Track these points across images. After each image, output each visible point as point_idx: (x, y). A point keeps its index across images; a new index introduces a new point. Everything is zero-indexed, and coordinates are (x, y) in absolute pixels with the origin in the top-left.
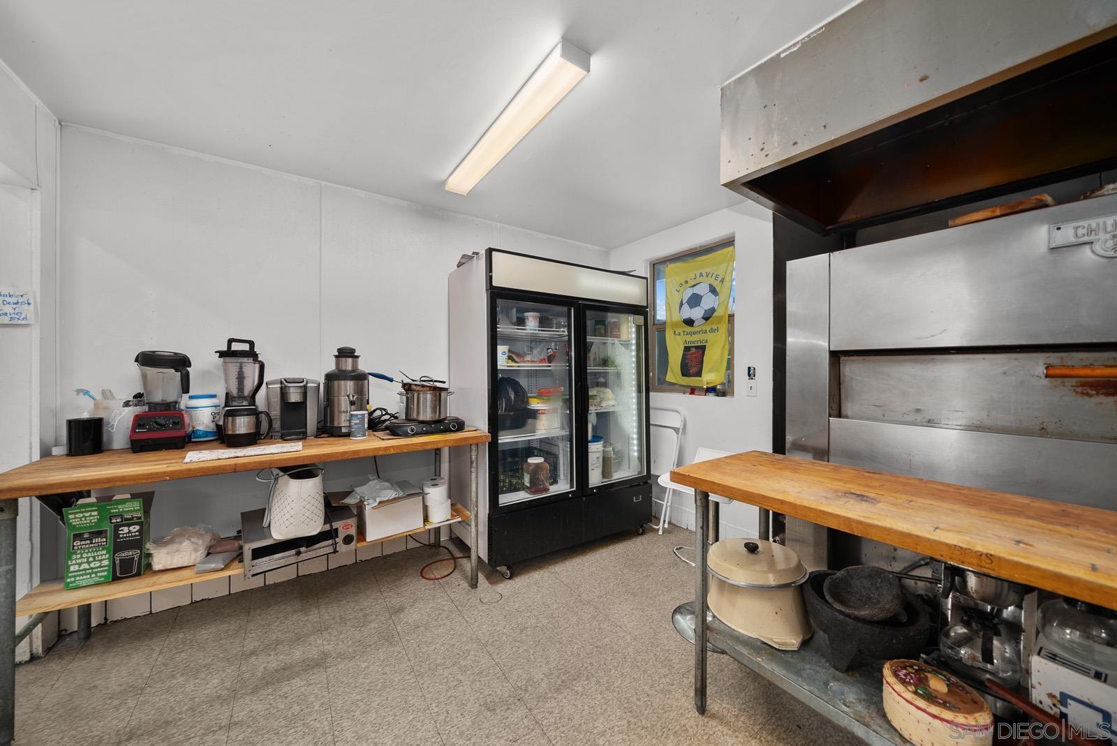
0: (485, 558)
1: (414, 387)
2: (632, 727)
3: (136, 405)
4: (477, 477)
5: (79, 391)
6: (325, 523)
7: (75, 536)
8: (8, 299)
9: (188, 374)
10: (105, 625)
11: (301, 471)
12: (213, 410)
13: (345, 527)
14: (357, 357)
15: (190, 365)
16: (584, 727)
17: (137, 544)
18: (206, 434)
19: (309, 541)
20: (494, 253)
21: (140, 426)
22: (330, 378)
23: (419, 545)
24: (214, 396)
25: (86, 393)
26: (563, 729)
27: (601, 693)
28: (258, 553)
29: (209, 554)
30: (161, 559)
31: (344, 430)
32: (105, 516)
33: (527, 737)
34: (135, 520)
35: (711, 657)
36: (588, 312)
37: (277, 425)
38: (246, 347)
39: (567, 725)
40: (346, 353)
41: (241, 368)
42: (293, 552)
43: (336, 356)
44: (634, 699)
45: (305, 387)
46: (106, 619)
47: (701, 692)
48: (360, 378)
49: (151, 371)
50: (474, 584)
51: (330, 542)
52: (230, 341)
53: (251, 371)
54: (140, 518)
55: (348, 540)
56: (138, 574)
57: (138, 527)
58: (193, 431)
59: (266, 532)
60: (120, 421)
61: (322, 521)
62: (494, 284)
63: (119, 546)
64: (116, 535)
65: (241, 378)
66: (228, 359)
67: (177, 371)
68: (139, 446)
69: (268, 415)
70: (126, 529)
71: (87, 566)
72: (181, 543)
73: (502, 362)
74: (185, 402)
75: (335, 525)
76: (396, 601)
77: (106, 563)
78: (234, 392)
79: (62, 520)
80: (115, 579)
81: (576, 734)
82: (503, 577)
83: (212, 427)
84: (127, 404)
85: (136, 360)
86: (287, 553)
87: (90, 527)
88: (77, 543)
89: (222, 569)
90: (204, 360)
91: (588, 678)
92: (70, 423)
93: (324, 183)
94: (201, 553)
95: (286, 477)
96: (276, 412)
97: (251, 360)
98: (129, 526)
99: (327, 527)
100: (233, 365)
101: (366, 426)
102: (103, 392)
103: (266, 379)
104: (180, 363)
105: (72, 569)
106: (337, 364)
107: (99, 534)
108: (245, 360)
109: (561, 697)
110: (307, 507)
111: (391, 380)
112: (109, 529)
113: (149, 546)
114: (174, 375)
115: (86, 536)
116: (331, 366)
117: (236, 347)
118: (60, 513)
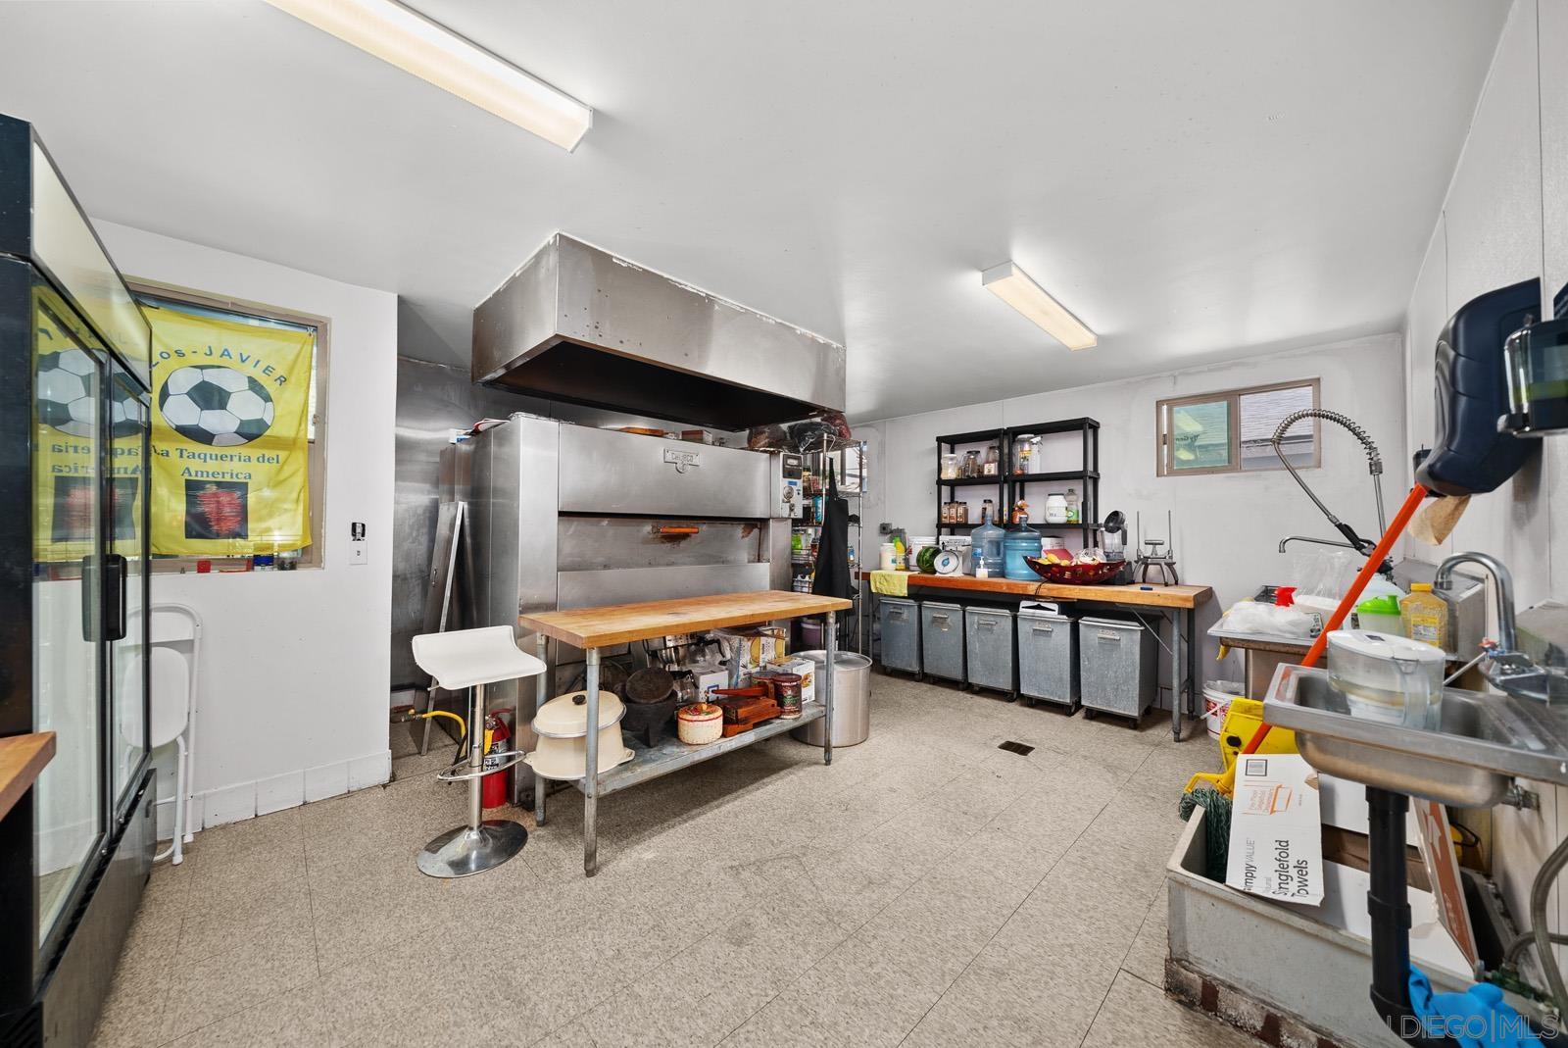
2: (597, 926)
16: (589, 970)
26: (586, 991)
27: (543, 954)
33: (591, 1030)
39: (582, 987)
44: (561, 924)
81: (596, 977)
91: (514, 969)
109: (534, 998)
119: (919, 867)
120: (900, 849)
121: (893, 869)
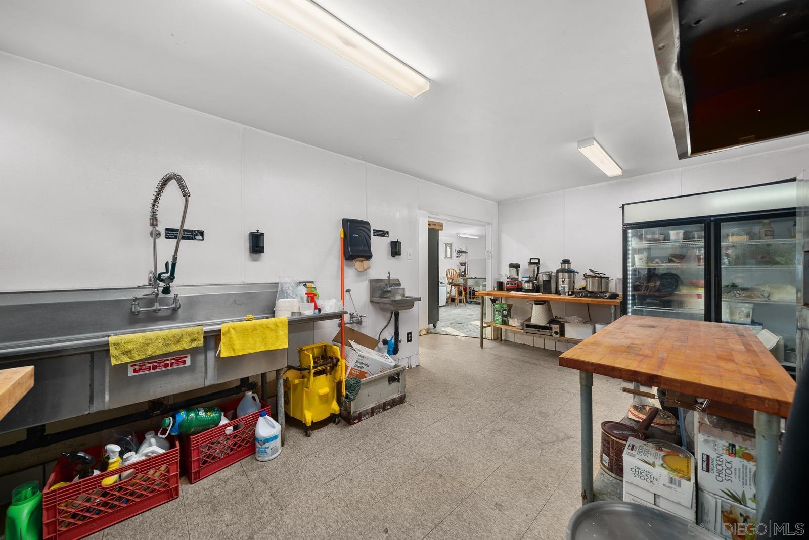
3: (509, 279)
6: (547, 323)
7: (496, 310)
8: (488, 252)
9: (519, 270)
11: (541, 302)
13: (556, 328)
14: (570, 263)
15: (519, 267)
17: (506, 316)
19: (542, 328)
20: (625, 206)
21: (511, 284)
22: (558, 271)
28: (527, 326)
30: (511, 322)
32: (501, 307)
38: (537, 261)
40: (566, 262)
42: (537, 330)
43: (561, 263)
45: (551, 275)
46: (506, 339)
48: (571, 272)
49: (512, 269)
51: (550, 331)
52: (531, 259)
53: (536, 268)
55: (557, 333)
57: (507, 312)
58: (522, 288)
59: (531, 320)
60: (506, 283)
62: (626, 223)
63: (503, 316)
65: (534, 271)
66: (531, 265)
67: (516, 269)
68: (507, 290)
70: (504, 312)
71: (498, 319)
72: (514, 320)
73: (638, 263)
74: (518, 278)
77: (501, 319)
78: (532, 276)
79: (494, 306)
84: (507, 278)
85: (509, 266)
86: (535, 329)
88: (496, 312)
90: (524, 265)
92: (498, 282)
94: (519, 324)
96: (541, 284)
99: (548, 325)
100: (532, 267)
103: (540, 272)
105: (495, 318)
106: (562, 266)
108: (534, 265)
110: (542, 315)
112: (502, 311)
113: (509, 318)
114: (515, 271)
115: (498, 311)
116: (559, 267)
117: (532, 261)
118: (493, 304)
119: (476, 438)
120: (487, 447)
121: (490, 437)
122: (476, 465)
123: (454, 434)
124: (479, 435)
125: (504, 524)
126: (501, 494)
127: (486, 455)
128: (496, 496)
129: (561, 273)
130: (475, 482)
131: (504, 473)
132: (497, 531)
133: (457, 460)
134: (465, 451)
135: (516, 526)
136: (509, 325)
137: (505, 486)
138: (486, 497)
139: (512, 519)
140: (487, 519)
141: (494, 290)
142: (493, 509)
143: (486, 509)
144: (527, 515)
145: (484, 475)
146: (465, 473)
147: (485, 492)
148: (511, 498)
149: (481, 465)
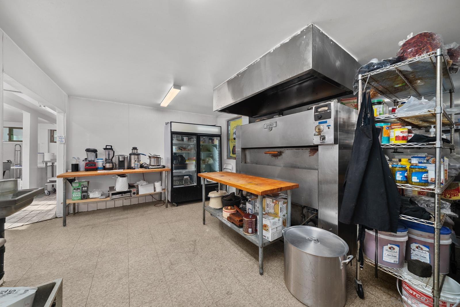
0: (170, 200)
1: (151, 157)
3: (85, 161)
4: (167, 180)
5: (73, 158)
6: (128, 189)
7: (74, 189)
8: (60, 138)
9: (97, 154)
10: (78, 212)
11: (122, 175)
12: (102, 162)
13: (133, 190)
14: (138, 149)
15: (97, 152)
17: (86, 192)
18: (101, 168)
19: (125, 192)
20: (172, 123)
21: (87, 165)
22: (130, 155)
23: (156, 200)
24: (102, 159)
25: (75, 158)
28: (113, 194)
29: (102, 195)
30: (91, 195)
31: (134, 168)
32: (80, 185)
34: (86, 186)
35: (206, 212)
36: (201, 137)
37: (117, 166)
40: (135, 148)
41: (109, 152)
43: (132, 149)
45: (124, 157)
46: (78, 211)
47: (204, 220)
48: (138, 155)
49: (89, 153)
50: (167, 207)
51: (130, 193)
52: (106, 146)
53: (111, 153)
54: (87, 186)
55: (134, 193)
56: (87, 199)
57: (86, 188)
58: (98, 168)
59: (115, 190)
60: (82, 165)
61: (128, 188)
62: (172, 131)
63: (83, 192)
64: (82, 189)
65: (109, 155)
66: (106, 150)
67: (94, 153)
68: (87, 170)
69: (115, 163)
70: (84, 188)
71: (76, 196)
72: (95, 192)
73: (174, 150)
74: (96, 161)
75: (131, 189)
76: (146, 210)
77: (80, 195)
78: (107, 158)
79: (72, 185)
80: (82, 199)
82: (174, 205)
83: (102, 167)
84: (83, 161)
85: (86, 151)
86: (120, 195)
87: (77, 187)
88: (74, 190)
89: (105, 198)
90: (100, 150)
92: (72, 165)
93: (129, 104)
94: (100, 195)
95: (119, 177)
96: (117, 163)
97: (111, 150)
98: (85, 187)
100: (107, 151)
101: (139, 166)
102: (78, 158)
104: (95, 151)
105: (73, 196)
106: (132, 151)
107: (78, 189)
108: (110, 150)
110: (124, 184)
111: (146, 155)
112: (81, 188)
113: (89, 192)
114: (94, 154)
115: (76, 189)
117: (108, 147)
118: (71, 184)
122: (194, 291)
123: (156, 293)
124: (167, 277)
125: (240, 296)
126: (221, 288)
127: (188, 281)
128: (221, 291)
129: (133, 156)
130: (209, 298)
131: (207, 279)
132: (243, 302)
133: (184, 302)
134: (178, 293)
135: (242, 291)
136: (89, 198)
137: (216, 283)
138: (221, 297)
139: (238, 290)
140: (236, 303)
141: (67, 171)
142: (230, 297)
143: (229, 301)
144: (236, 283)
145: (205, 291)
146: (199, 301)
147: (217, 296)
148: (225, 284)
149: (196, 288)
